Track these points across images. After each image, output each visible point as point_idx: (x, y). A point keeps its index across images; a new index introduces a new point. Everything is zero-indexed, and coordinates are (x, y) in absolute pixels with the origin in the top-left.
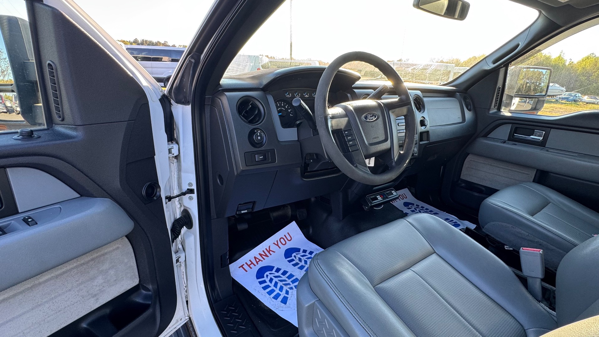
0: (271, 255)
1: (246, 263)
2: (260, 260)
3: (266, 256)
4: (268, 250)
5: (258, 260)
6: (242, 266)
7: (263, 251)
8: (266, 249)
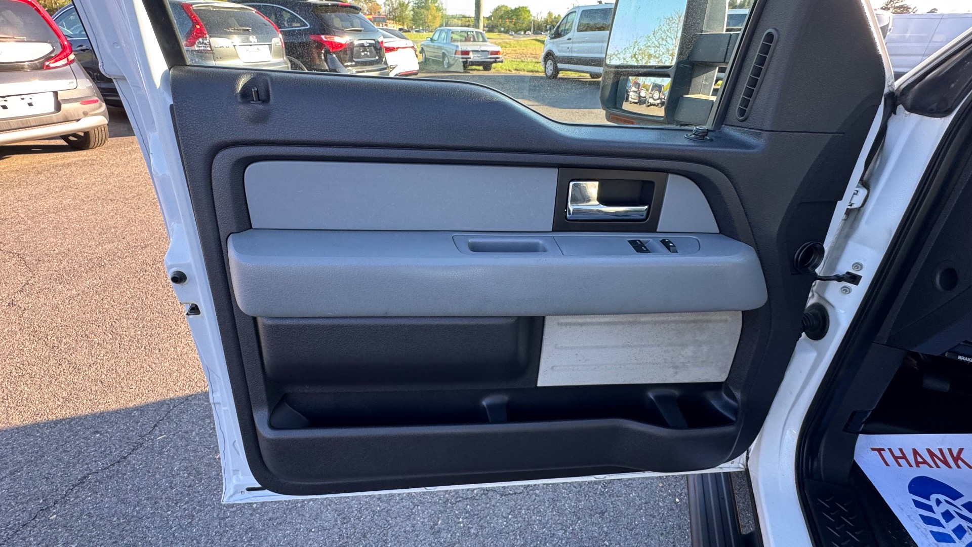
0: (959, 467)
1: (890, 450)
2: (925, 462)
3: (946, 463)
4: (955, 455)
5: (920, 460)
6: (880, 450)
7: (941, 451)
8: (950, 450)
